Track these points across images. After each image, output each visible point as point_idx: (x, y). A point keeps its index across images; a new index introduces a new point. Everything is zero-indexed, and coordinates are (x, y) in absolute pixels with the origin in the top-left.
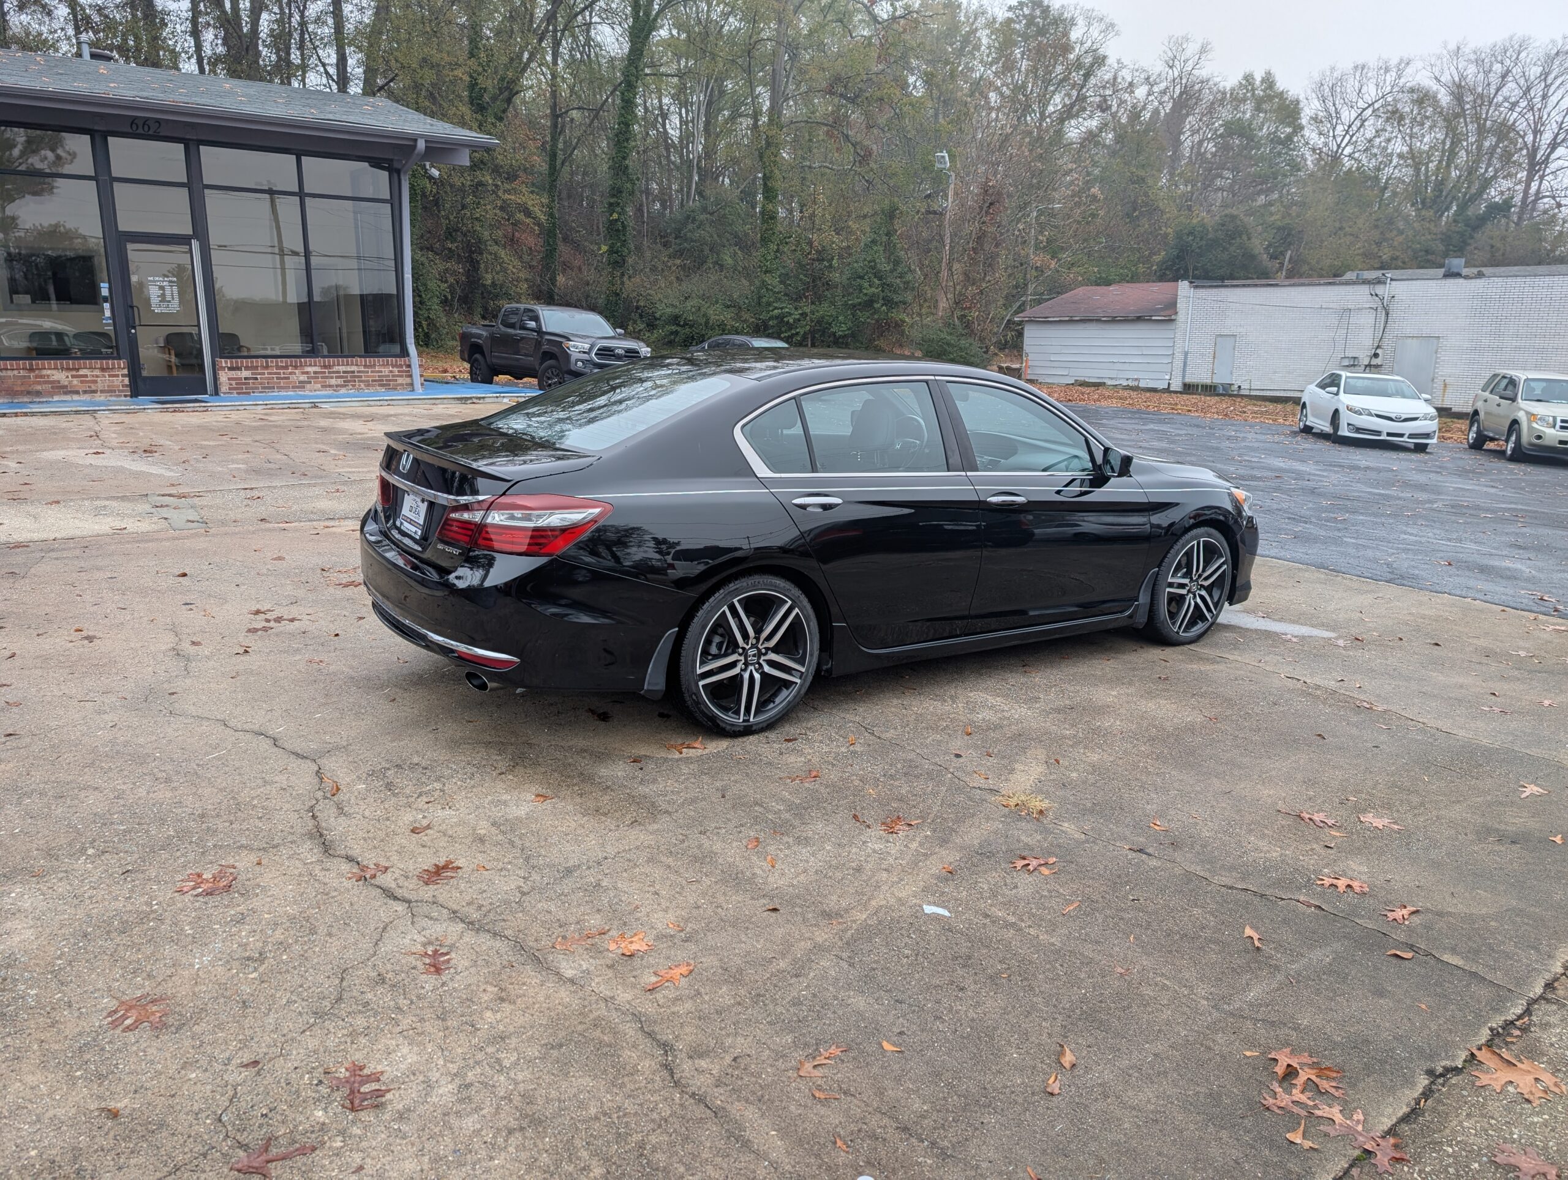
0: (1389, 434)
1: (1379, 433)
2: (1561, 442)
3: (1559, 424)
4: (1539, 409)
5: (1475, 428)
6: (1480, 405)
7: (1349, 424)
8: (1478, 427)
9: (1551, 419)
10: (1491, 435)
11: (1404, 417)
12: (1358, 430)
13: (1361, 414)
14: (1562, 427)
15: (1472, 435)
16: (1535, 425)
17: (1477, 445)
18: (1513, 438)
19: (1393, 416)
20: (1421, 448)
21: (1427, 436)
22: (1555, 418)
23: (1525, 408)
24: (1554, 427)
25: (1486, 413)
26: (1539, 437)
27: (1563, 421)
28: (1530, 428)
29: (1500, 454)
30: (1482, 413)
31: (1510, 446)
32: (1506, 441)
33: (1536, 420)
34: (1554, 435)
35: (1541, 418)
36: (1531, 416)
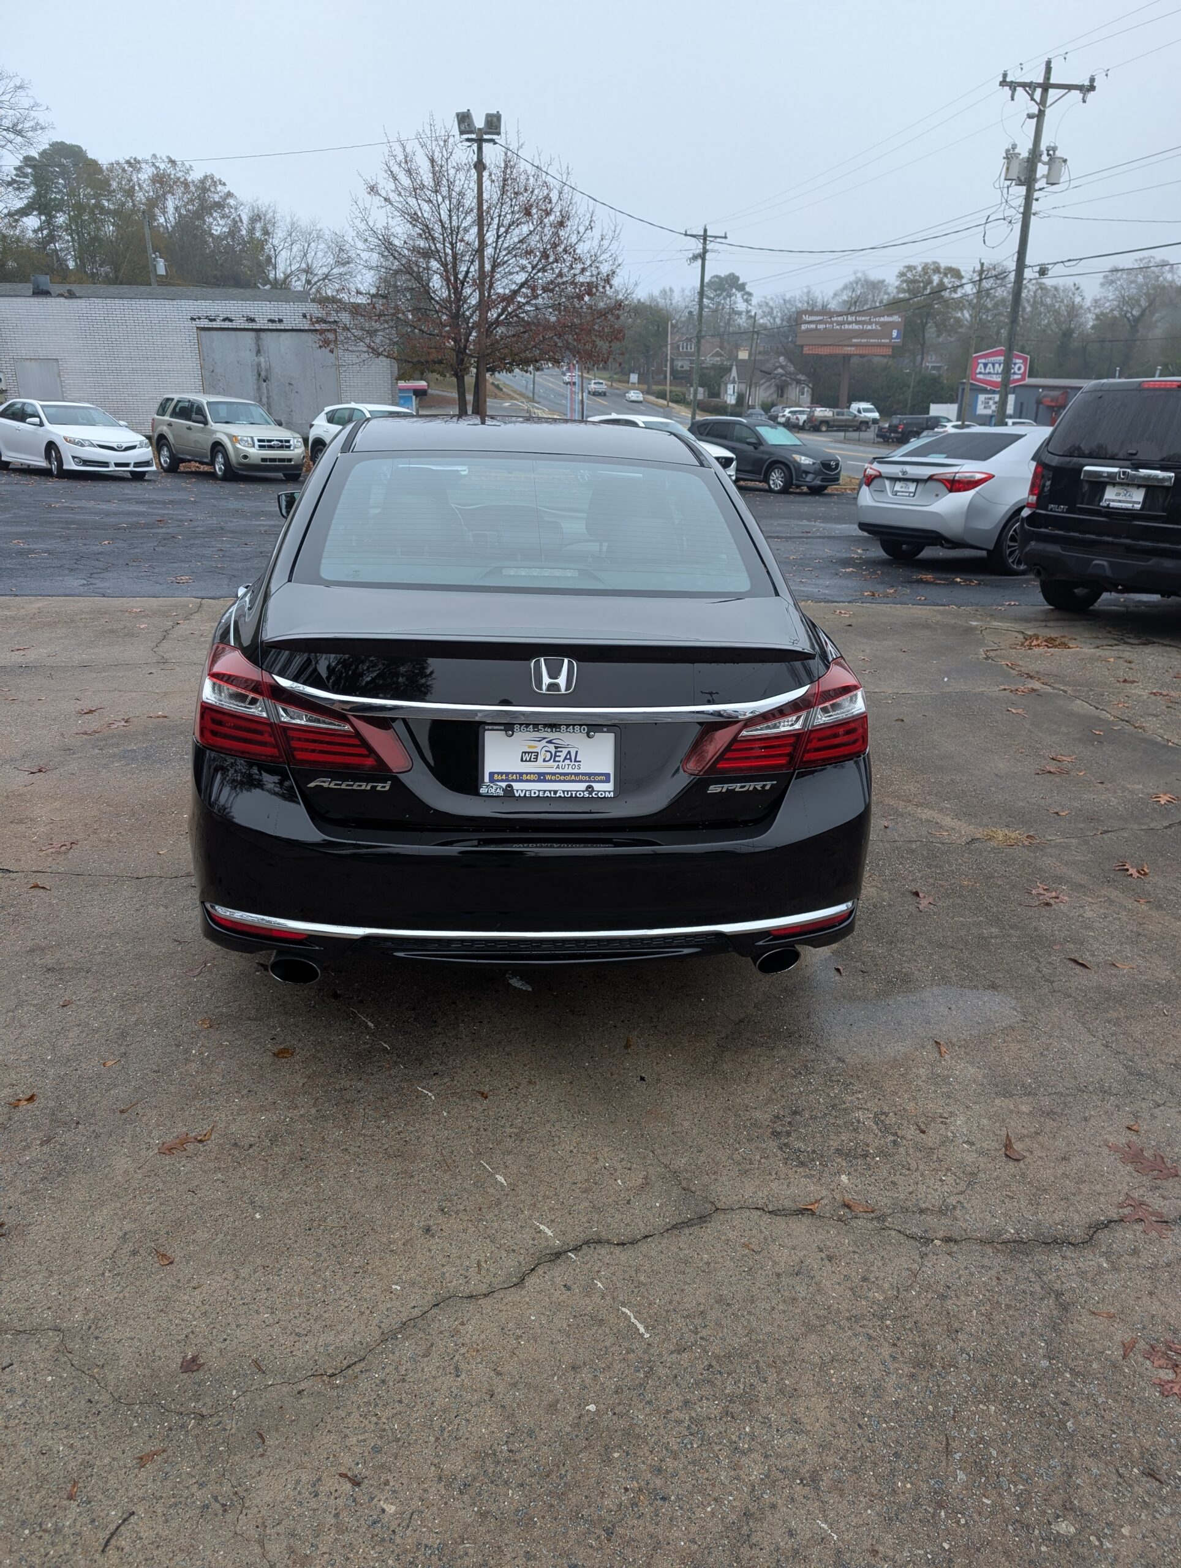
0: (117, 465)
1: (106, 464)
2: (264, 460)
3: (257, 443)
4: (232, 429)
5: (165, 452)
6: (165, 429)
7: (74, 457)
8: (170, 450)
9: (249, 439)
10: (189, 457)
11: (125, 445)
12: (86, 462)
13: (82, 445)
14: (260, 446)
15: (165, 459)
16: (238, 446)
17: (172, 468)
18: (220, 459)
19: (115, 445)
20: (138, 477)
21: (147, 464)
22: (252, 438)
23: (221, 431)
24: (254, 446)
26: (245, 457)
27: (259, 441)
28: (236, 449)
29: (212, 476)
30: (170, 437)
31: (219, 467)
32: (212, 463)
33: (238, 441)
34: (255, 453)
35: (241, 440)
36: (233, 438)
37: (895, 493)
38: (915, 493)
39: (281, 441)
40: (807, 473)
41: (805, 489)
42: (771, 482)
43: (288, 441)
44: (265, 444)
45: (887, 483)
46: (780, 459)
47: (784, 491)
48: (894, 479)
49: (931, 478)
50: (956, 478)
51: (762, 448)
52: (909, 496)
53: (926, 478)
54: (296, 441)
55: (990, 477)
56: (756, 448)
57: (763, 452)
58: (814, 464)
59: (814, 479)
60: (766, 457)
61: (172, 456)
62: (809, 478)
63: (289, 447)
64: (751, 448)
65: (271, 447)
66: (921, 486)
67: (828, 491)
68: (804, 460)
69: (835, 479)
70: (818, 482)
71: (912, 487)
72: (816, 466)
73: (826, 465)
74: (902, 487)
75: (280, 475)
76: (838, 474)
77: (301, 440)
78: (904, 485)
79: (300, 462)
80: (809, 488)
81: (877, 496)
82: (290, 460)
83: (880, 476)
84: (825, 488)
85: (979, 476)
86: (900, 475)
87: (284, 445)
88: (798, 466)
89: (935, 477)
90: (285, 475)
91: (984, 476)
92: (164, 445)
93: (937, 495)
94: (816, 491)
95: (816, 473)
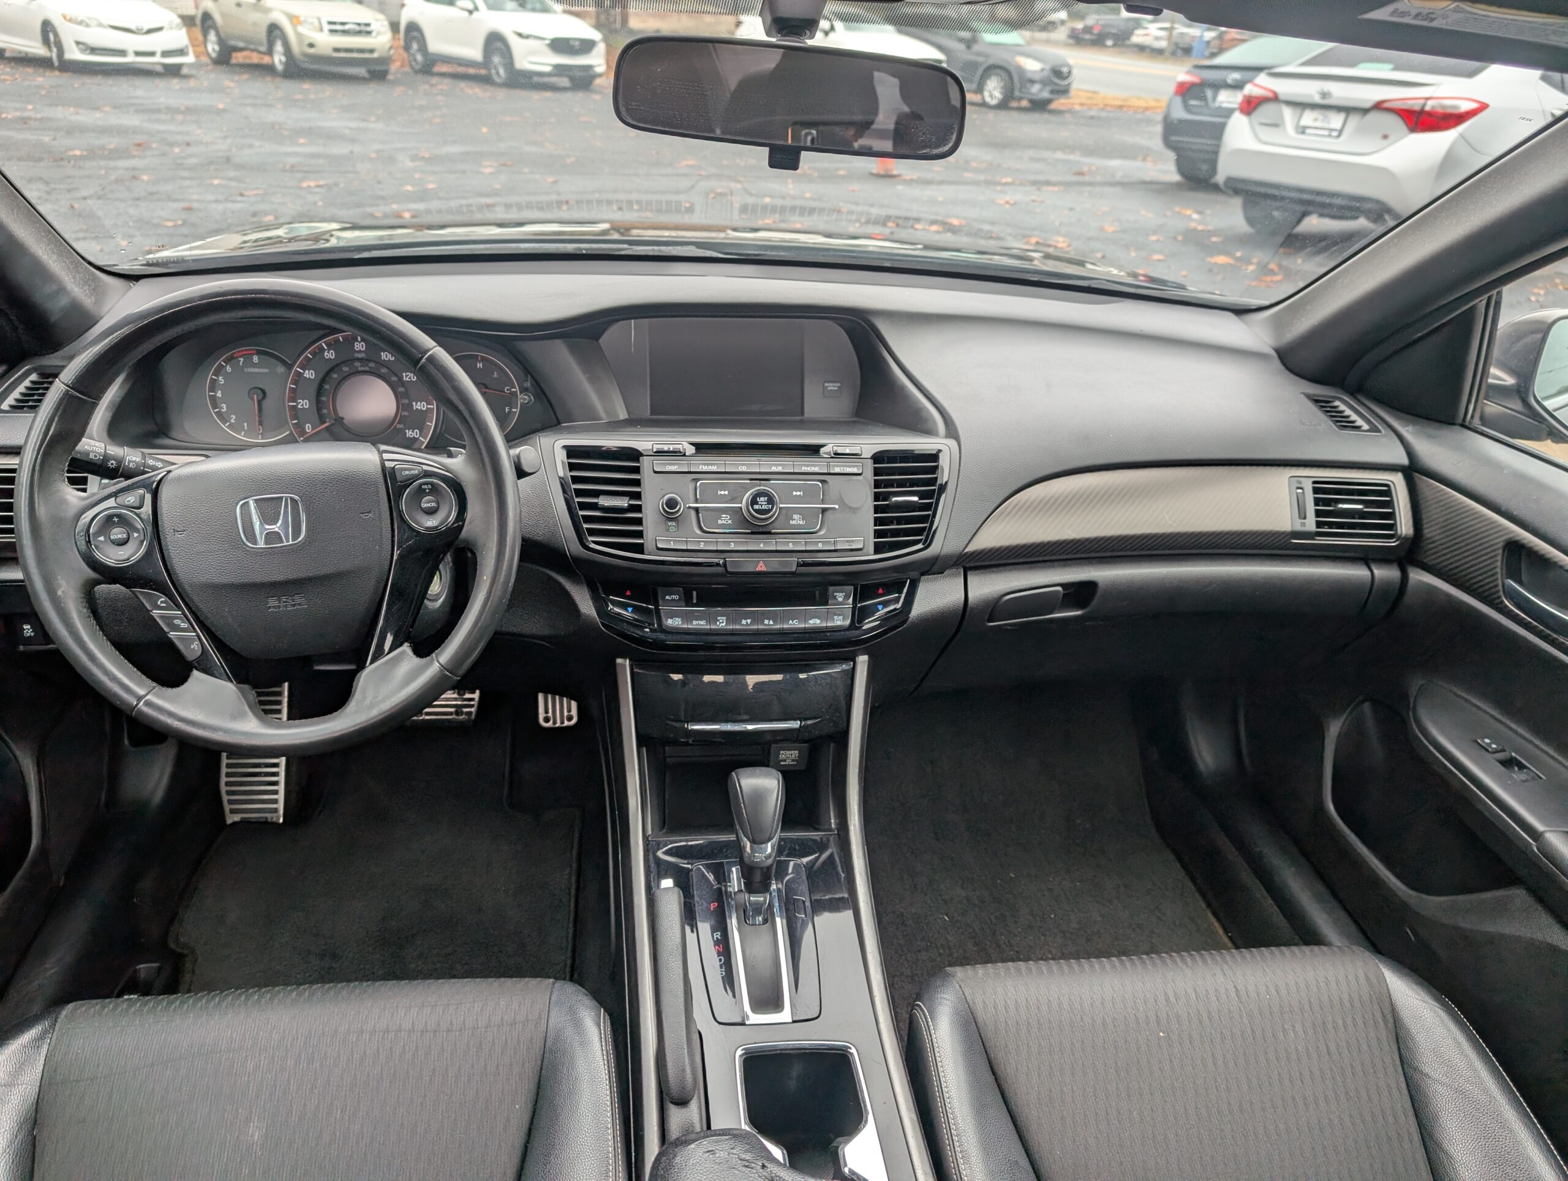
0: (138, 54)
1: (122, 53)
2: (337, 50)
3: (326, 27)
4: (293, 7)
5: (212, 36)
7: (78, 43)
8: (218, 34)
9: (316, 21)
10: (241, 44)
11: (146, 28)
12: (93, 50)
13: (87, 25)
14: (332, 31)
15: (212, 47)
16: (302, 29)
17: (224, 59)
18: (279, 47)
19: (133, 27)
20: (173, 71)
21: (181, 52)
22: (319, 19)
23: (280, 10)
24: (321, 30)
25: (223, 14)
26: (311, 45)
27: (330, 23)
28: (299, 35)
29: (269, 69)
30: (217, 17)
31: (279, 59)
32: (270, 52)
33: (300, 23)
34: (326, 42)
35: (305, 21)
36: (294, 19)
37: (1302, 130)
38: (1341, 132)
39: (359, 24)
40: (1032, 82)
41: (1025, 103)
42: (986, 94)
43: (368, 25)
44: (338, 28)
45: (1288, 113)
46: (999, 63)
47: (1003, 105)
48: (1301, 106)
49: (1379, 106)
50: (1428, 108)
51: (976, 48)
52: (1330, 136)
53: (1368, 105)
54: (379, 24)
55: (1483, 107)
56: (969, 47)
57: (979, 54)
58: (1042, 70)
59: (1041, 90)
60: (981, 59)
61: (221, 41)
62: (1035, 88)
63: (369, 33)
64: (962, 47)
65: (345, 32)
66: (1354, 120)
67: (1053, 106)
68: (1031, 66)
69: (1064, 92)
70: (1045, 95)
71: (1336, 120)
72: (1046, 73)
73: (1057, 73)
74: (1316, 120)
75: (362, 71)
76: (1069, 84)
77: (386, 23)
78: (1321, 117)
79: (384, 54)
80: (1031, 101)
81: (1266, 134)
82: (372, 51)
83: (1275, 98)
84: (1049, 101)
85: (1465, 106)
86: (1317, 99)
87: (363, 30)
88: (1021, 71)
89: (1387, 105)
90: (369, 72)
91: (1473, 106)
92: (210, 27)
93: (1385, 137)
94: (1039, 106)
95: (1044, 82)
